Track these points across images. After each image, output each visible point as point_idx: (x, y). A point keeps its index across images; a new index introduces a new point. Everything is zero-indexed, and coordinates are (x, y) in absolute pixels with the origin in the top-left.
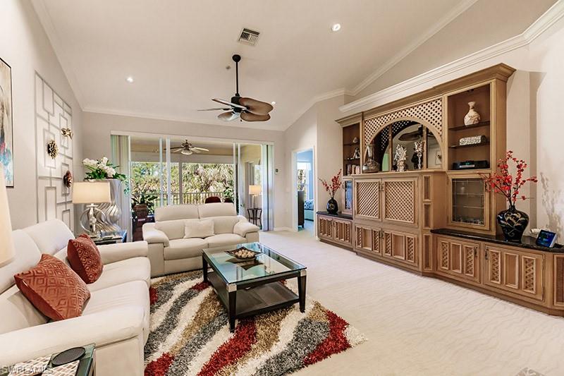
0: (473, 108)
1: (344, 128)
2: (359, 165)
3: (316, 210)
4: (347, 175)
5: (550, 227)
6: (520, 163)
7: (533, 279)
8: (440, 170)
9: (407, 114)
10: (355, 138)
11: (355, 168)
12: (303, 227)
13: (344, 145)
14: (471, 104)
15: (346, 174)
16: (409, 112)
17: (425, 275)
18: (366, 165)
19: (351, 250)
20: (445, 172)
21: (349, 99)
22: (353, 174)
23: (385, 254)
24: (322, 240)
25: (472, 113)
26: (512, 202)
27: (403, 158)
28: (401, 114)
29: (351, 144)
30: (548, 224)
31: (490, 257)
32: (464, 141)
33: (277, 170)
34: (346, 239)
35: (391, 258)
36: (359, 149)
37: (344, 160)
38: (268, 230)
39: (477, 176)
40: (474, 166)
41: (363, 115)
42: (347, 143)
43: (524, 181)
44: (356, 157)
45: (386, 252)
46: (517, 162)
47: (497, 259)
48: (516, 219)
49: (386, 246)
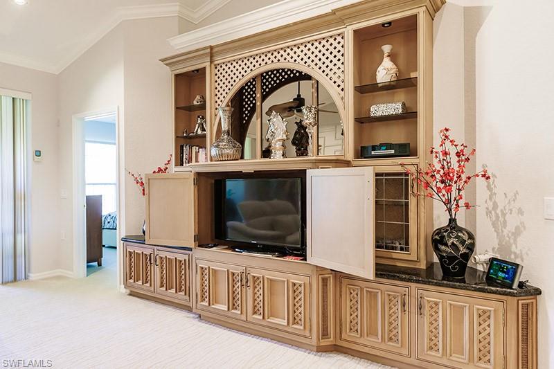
0: (388, 56)
1: (176, 76)
2: (203, 146)
3: (122, 232)
4: (182, 165)
5: (500, 250)
6: (460, 148)
7: (489, 343)
8: (342, 158)
9: (288, 58)
10: (198, 97)
11: (197, 153)
12: (100, 265)
13: (177, 108)
14: (387, 49)
15: (180, 162)
16: (292, 53)
17: (322, 350)
18: (217, 146)
19: (189, 309)
20: (350, 161)
21: (186, 25)
22: (194, 163)
23: (252, 317)
24: (132, 294)
25: (387, 63)
26: (453, 212)
27: (280, 135)
28: (279, 56)
29: (190, 109)
30: (497, 247)
31: (426, 310)
32: (379, 110)
33: (38, 154)
34: (179, 290)
35: (264, 323)
36: (203, 118)
37: (177, 137)
38: (15, 280)
39: (399, 169)
40: (393, 152)
41: (212, 52)
42: (182, 105)
43: (469, 178)
44: (200, 132)
45: (255, 313)
46: (456, 146)
47: (436, 313)
48: (463, 242)
49: (255, 300)
